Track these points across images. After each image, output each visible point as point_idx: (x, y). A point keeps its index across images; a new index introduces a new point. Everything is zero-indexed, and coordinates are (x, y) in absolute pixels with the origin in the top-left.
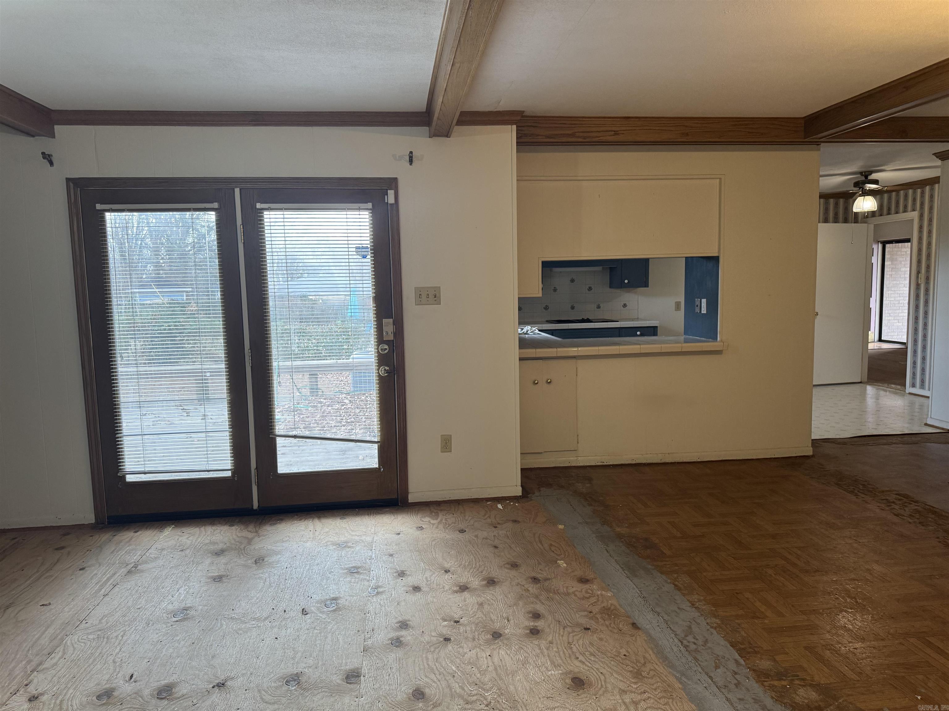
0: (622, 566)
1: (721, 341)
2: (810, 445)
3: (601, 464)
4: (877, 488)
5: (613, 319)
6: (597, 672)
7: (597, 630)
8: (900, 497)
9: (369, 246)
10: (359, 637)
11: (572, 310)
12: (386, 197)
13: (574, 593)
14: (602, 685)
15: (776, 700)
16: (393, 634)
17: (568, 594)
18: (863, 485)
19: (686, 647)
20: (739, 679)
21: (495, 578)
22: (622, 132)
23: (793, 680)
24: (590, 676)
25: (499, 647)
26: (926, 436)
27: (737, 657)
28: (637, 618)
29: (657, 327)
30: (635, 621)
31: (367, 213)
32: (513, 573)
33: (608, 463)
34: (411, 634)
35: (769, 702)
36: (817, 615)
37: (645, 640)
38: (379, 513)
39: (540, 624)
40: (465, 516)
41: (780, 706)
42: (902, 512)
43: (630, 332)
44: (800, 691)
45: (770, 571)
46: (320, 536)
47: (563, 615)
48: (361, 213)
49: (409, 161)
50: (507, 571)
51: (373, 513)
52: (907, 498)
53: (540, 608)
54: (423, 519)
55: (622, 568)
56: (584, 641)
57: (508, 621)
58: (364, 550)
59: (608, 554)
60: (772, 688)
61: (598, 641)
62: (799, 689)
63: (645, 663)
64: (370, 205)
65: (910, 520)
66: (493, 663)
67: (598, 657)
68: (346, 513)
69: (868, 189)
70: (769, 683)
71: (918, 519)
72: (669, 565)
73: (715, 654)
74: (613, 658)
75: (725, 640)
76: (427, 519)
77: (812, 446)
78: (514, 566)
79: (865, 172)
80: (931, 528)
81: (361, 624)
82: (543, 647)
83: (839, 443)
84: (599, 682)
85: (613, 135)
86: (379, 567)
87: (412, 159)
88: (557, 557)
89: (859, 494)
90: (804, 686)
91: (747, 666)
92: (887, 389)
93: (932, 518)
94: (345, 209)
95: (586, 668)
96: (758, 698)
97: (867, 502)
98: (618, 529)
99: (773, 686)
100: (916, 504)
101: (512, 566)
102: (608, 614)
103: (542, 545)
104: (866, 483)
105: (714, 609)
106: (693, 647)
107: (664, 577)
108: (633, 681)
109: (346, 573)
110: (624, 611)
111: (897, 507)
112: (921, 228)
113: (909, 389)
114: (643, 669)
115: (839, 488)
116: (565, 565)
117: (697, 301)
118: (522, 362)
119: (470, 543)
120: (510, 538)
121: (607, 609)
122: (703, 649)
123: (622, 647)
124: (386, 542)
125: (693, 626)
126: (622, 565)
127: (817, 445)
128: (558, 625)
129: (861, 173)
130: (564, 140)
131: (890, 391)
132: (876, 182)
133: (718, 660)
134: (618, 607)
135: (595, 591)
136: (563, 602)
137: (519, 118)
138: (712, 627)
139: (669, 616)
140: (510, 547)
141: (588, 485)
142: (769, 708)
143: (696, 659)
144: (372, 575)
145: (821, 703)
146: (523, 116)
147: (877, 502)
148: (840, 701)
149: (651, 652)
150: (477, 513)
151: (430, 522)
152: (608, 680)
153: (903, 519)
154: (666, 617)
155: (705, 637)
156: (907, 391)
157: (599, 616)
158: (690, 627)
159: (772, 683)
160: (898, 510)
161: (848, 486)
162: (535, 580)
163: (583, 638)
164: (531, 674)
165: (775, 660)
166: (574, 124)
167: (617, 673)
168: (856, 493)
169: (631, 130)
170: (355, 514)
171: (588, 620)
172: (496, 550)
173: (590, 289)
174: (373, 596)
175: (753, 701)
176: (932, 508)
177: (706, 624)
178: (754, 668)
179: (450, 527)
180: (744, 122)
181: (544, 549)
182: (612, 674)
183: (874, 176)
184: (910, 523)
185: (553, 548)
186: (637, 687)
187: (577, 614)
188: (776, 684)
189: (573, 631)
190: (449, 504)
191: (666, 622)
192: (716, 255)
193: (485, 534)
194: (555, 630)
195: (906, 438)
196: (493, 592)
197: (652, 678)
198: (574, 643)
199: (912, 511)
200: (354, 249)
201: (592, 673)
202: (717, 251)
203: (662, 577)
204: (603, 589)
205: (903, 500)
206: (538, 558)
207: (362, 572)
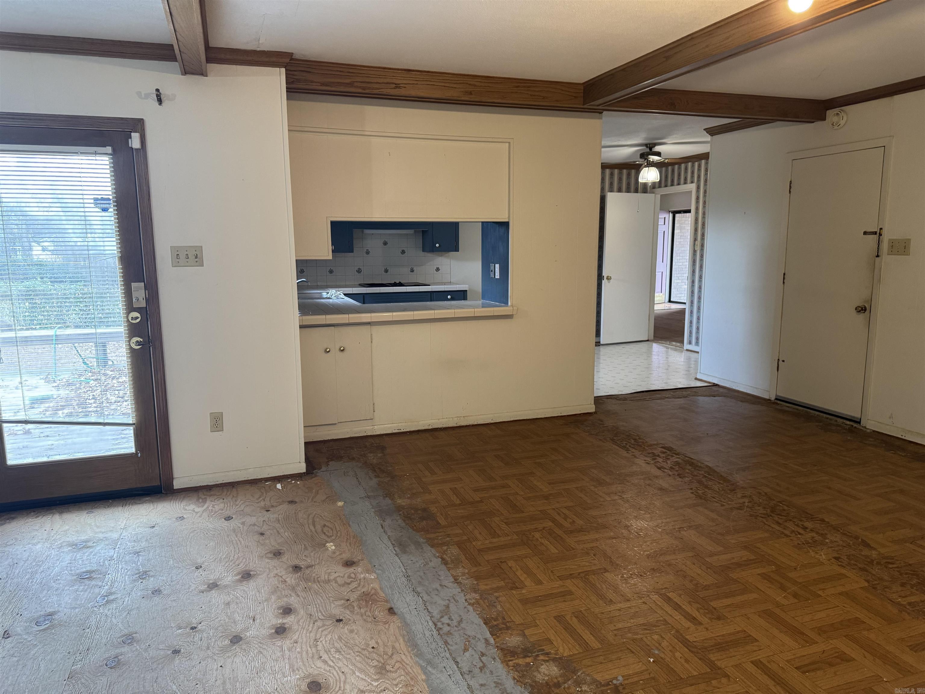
0: (394, 543)
1: (512, 305)
2: (593, 403)
3: (398, 431)
4: (646, 442)
5: (427, 283)
6: (339, 671)
7: (350, 620)
8: (664, 450)
9: (111, 197)
10: (68, 661)
11: (385, 274)
12: (130, 140)
13: (335, 579)
14: (340, 687)
15: (518, 681)
16: (113, 652)
17: (328, 581)
18: (635, 440)
19: (439, 630)
20: (485, 662)
21: (251, 571)
22: (405, 86)
23: (537, 656)
24: (329, 678)
25: (234, 655)
26: (694, 390)
27: (488, 635)
28: (395, 601)
29: (467, 291)
30: (393, 606)
31: (106, 158)
32: (275, 562)
33: (405, 430)
34: (134, 649)
35: (509, 684)
36: (572, 580)
37: (398, 627)
38: (136, 504)
39: (289, 620)
40: (236, 501)
41: (520, 687)
42: (664, 464)
43: (441, 296)
44: (542, 667)
45: (537, 535)
46: (55, 537)
47: (316, 607)
48: (98, 158)
49: (158, 101)
50: (267, 560)
51: (129, 504)
52: (670, 451)
53: (293, 601)
54: (187, 508)
55: (393, 544)
56: (333, 636)
57: (254, 620)
58: (105, 550)
59: (383, 530)
60: (516, 667)
61: (348, 634)
62: (542, 665)
63: (392, 654)
64: (109, 149)
65: (670, 473)
66: (223, 675)
67: (343, 653)
68: (96, 506)
69: (651, 160)
70: (514, 662)
71: (677, 471)
72: (441, 536)
73: (466, 635)
74: (360, 652)
75: (479, 617)
76: (192, 507)
77: (595, 403)
78: (277, 554)
79: (649, 144)
80: (687, 479)
81: (75, 644)
82: (286, 648)
83: (620, 400)
84: (338, 683)
85: (394, 88)
86: (119, 568)
87: (161, 98)
88: (327, 539)
89: (630, 449)
90: (547, 661)
91: (496, 645)
92: (670, 346)
93: (689, 470)
94: (77, 153)
95: (328, 668)
96: (500, 681)
97: (635, 457)
98: (399, 501)
99: (518, 665)
100: (678, 456)
101: (274, 555)
102: (366, 601)
103: (315, 527)
104: (637, 438)
105: (475, 582)
106: (446, 629)
107: (433, 550)
108: (375, 677)
109: (75, 580)
110: (384, 595)
111: (660, 460)
112: (698, 198)
113: (686, 346)
114: (389, 662)
115: (613, 444)
116: (333, 548)
117: (492, 265)
118: (303, 329)
119: (234, 532)
120: (281, 522)
121: (366, 595)
122: (455, 631)
123: (372, 638)
124: (135, 537)
125: (451, 605)
126: (394, 541)
127: (601, 401)
128: (308, 620)
129: (646, 145)
130: (342, 89)
131: (671, 349)
132: (658, 154)
133: (469, 641)
134: (379, 591)
135: (358, 575)
136: (321, 591)
137: (288, 60)
138: (469, 604)
139: (429, 595)
140: (278, 532)
141: (380, 455)
142: (508, 692)
143: (446, 643)
144: (106, 579)
145: (560, 679)
146: (292, 59)
147: (644, 455)
148: (579, 674)
149: (401, 640)
150: (252, 495)
151: (194, 511)
152: (348, 680)
153: (663, 471)
154: (426, 597)
155: (460, 616)
156: (685, 348)
157: (355, 604)
158: (448, 607)
159: (517, 661)
160: (661, 463)
161: (621, 442)
162: (297, 568)
163: (332, 633)
164: (264, 684)
165: (524, 635)
166: (352, 73)
167: (361, 671)
168: (628, 448)
169: (413, 84)
170: (106, 507)
171: (343, 610)
172: (262, 538)
173: (403, 252)
174: (100, 606)
175: (495, 685)
176: (690, 460)
177: (464, 601)
178: (503, 646)
179: (215, 515)
180: (525, 85)
181: (316, 531)
182: (354, 673)
183: (657, 149)
184: (670, 475)
185: (325, 529)
186: (377, 685)
187: (332, 604)
188: (521, 663)
189: (324, 625)
190: (221, 488)
191: (425, 602)
192: (507, 220)
193: (253, 520)
194: (304, 627)
195: (678, 393)
196: (245, 588)
197: (396, 672)
198: (321, 639)
199: (673, 463)
200: (92, 201)
201: (333, 674)
202: (507, 216)
203: (431, 551)
204: (368, 571)
205: (666, 452)
206: (306, 543)
207: (95, 576)
